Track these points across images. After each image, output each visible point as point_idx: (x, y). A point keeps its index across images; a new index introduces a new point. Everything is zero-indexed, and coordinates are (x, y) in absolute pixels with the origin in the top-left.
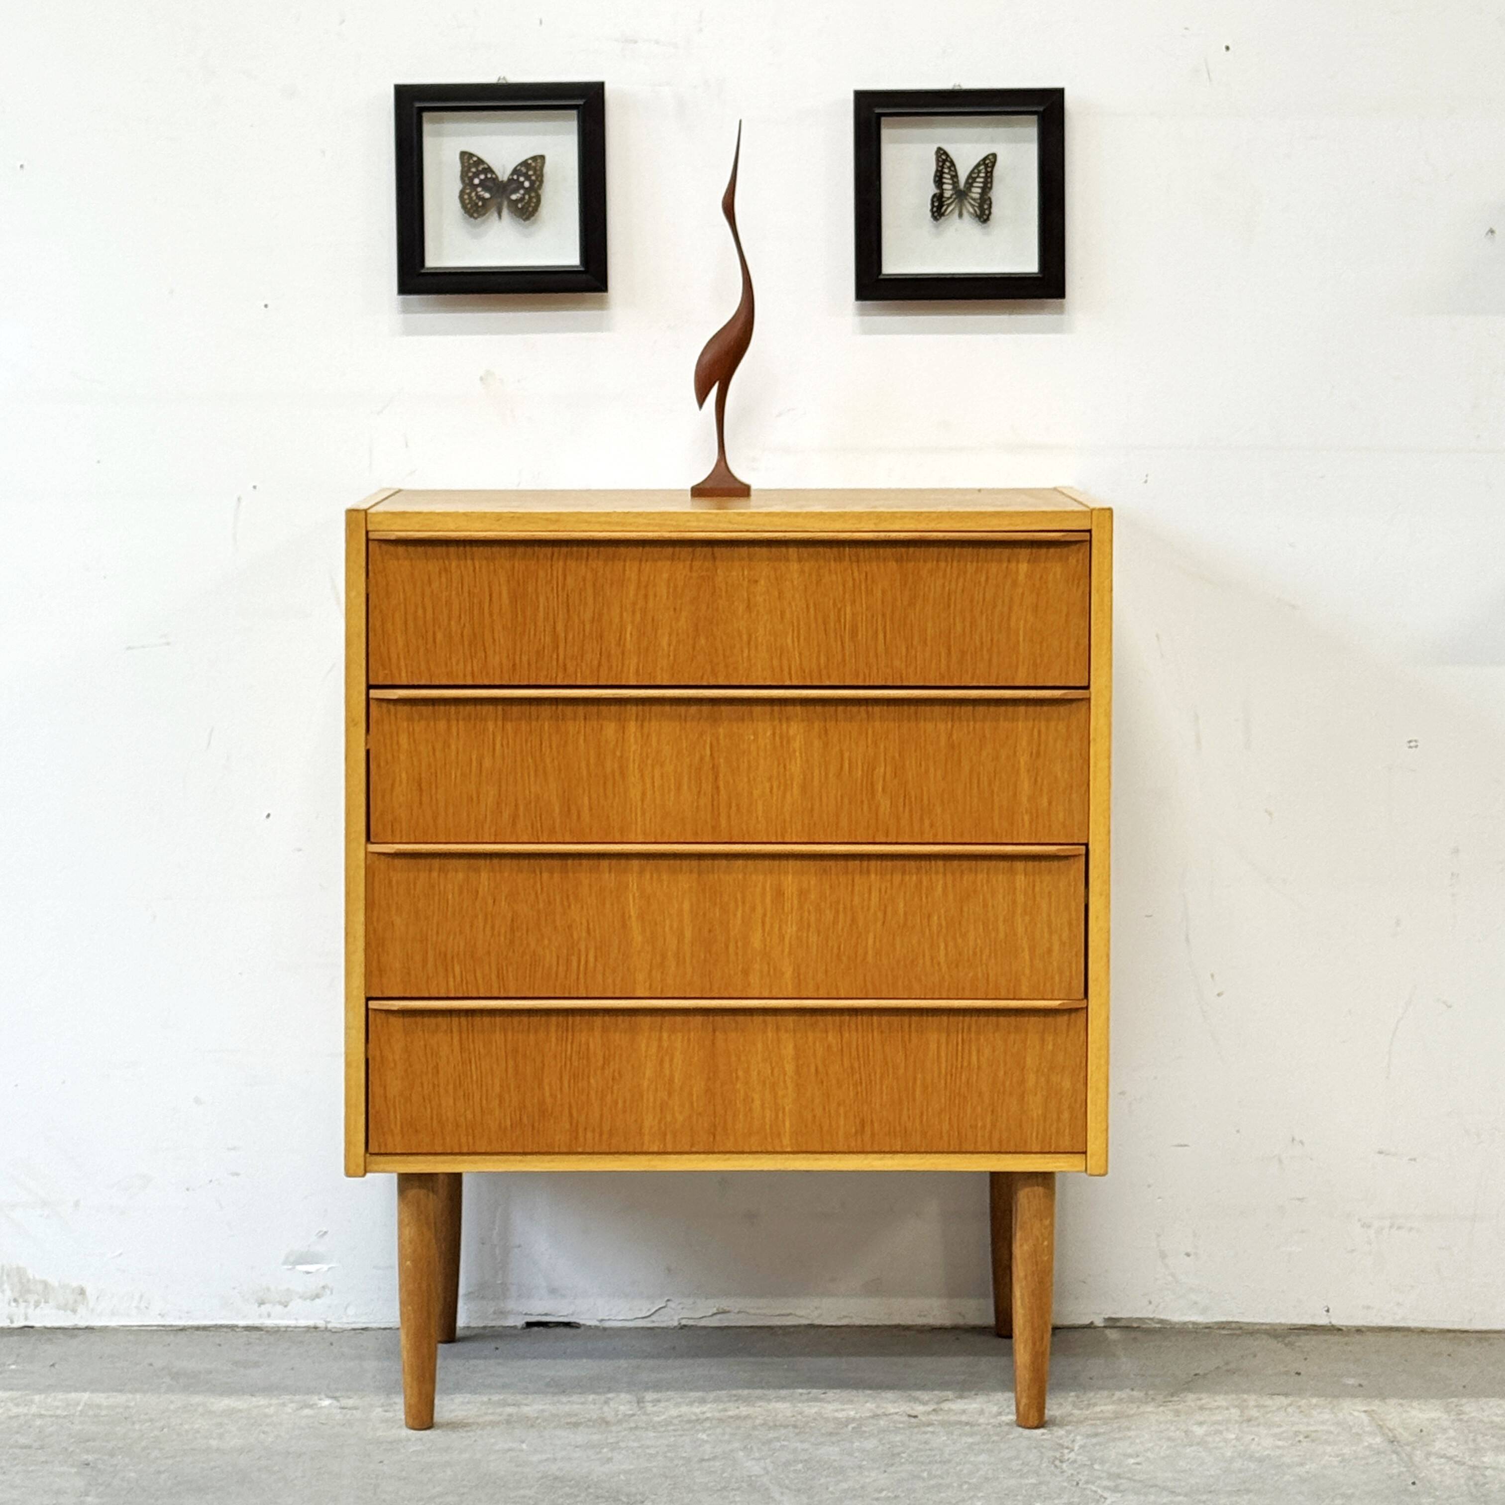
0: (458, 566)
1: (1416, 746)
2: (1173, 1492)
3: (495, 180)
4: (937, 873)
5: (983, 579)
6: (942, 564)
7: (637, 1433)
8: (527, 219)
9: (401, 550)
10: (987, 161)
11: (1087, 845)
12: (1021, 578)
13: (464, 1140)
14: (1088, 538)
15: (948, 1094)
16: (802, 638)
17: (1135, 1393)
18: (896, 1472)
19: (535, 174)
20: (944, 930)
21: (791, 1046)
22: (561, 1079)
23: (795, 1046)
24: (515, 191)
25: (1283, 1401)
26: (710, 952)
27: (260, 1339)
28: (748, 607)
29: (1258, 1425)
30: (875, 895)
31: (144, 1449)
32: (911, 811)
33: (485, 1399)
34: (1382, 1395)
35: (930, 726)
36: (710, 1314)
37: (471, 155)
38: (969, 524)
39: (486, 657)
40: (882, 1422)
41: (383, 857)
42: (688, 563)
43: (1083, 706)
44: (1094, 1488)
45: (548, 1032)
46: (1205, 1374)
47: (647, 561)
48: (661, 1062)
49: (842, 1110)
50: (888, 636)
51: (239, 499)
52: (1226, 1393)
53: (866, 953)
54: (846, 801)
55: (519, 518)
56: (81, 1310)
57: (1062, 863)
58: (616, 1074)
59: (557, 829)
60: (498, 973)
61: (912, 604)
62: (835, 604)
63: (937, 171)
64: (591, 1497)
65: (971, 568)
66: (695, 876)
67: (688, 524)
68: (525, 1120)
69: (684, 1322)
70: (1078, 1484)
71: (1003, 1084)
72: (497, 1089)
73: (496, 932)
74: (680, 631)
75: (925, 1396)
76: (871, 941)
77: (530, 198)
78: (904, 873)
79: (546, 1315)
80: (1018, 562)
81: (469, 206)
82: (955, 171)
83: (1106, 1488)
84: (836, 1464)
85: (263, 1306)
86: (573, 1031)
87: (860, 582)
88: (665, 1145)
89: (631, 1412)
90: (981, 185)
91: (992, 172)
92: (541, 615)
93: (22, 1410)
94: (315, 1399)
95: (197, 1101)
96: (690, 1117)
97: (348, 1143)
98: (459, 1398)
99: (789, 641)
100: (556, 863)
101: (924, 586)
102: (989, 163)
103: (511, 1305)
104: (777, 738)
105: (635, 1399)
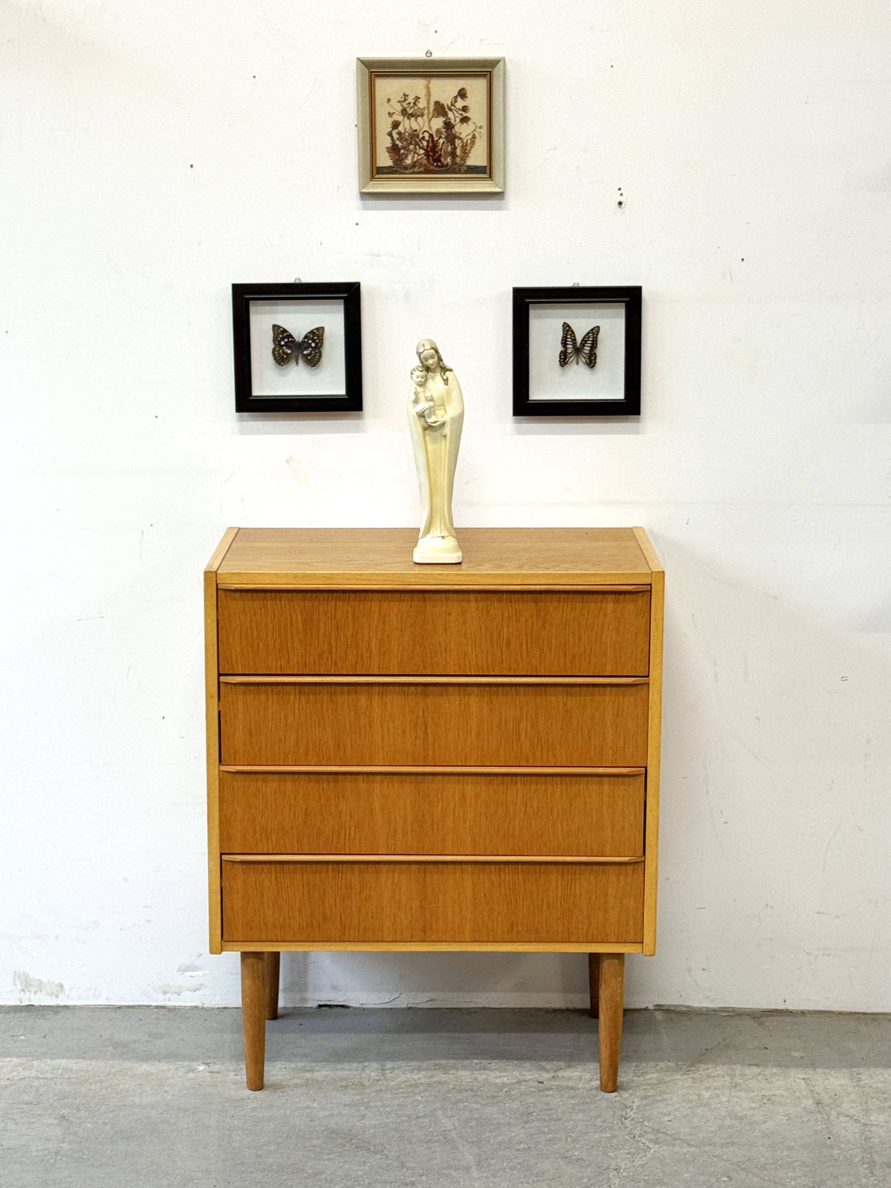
0: (272, 605)
1: (846, 680)
2: (689, 1144)
3: (294, 342)
4: (557, 784)
5: (586, 612)
6: (562, 604)
7: (381, 1094)
8: (314, 366)
9: (237, 595)
10: (594, 331)
11: (646, 768)
12: (609, 612)
13: (279, 934)
14: (650, 589)
15: (562, 909)
16: (477, 647)
17: (670, 1064)
18: (529, 1128)
19: (318, 338)
20: (561, 816)
21: (470, 881)
22: (335, 902)
23: (473, 882)
24: (306, 349)
25: (756, 1070)
26: (422, 827)
27: (164, 1015)
28: (445, 629)
29: (741, 1090)
30: (520, 796)
31: (97, 1104)
32: (542, 748)
33: (293, 1066)
34: (813, 1065)
35: (553, 698)
36: (425, 1001)
37: (279, 327)
38: (578, 581)
39: (289, 658)
40: (522, 1087)
41: (229, 774)
42: (409, 603)
43: (646, 687)
44: (644, 1141)
45: (327, 872)
46: (712, 1049)
47: (384, 601)
48: (394, 890)
49: (500, 918)
50: (529, 645)
51: (143, 532)
52: (724, 1064)
53: (514, 830)
54: (503, 741)
55: (308, 576)
56: (61, 996)
57: (631, 779)
58: (368, 897)
59: (332, 756)
60: (298, 840)
61: (543, 627)
62: (497, 627)
63: (563, 337)
64: (353, 1146)
65: (579, 606)
66: (414, 784)
67: (409, 580)
68: (314, 923)
69: (410, 1006)
70: (634, 1137)
71: (595, 903)
72: (298, 905)
73: (296, 817)
74: (405, 643)
75: (548, 1065)
76: (517, 823)
77: (316, 353)
78: (537, 784)
79: (330, 1001)
80: (607, 603)
81: (278, 358)
82: (574, 336)
83: (651, 1141)
84: (494, 1122)
85: (166, 995)
86: (342, 873)
87: (512, 614)
88: (396, 936)
89: (377, 1078)
90: (590, 345)
91: (596, 337)
92: (321, 635)
93: (27, 1073)
94: (194, 1065)
95: (126, 880)
96: (411, 921)
97: (211, 935)
98: (278, 1065)
99: (470, 648)
100: (331, 777)
101: (551, 617)
102: (595, 332)
103: (308, 995)
104: (462, 705)
105: (380, 1067)
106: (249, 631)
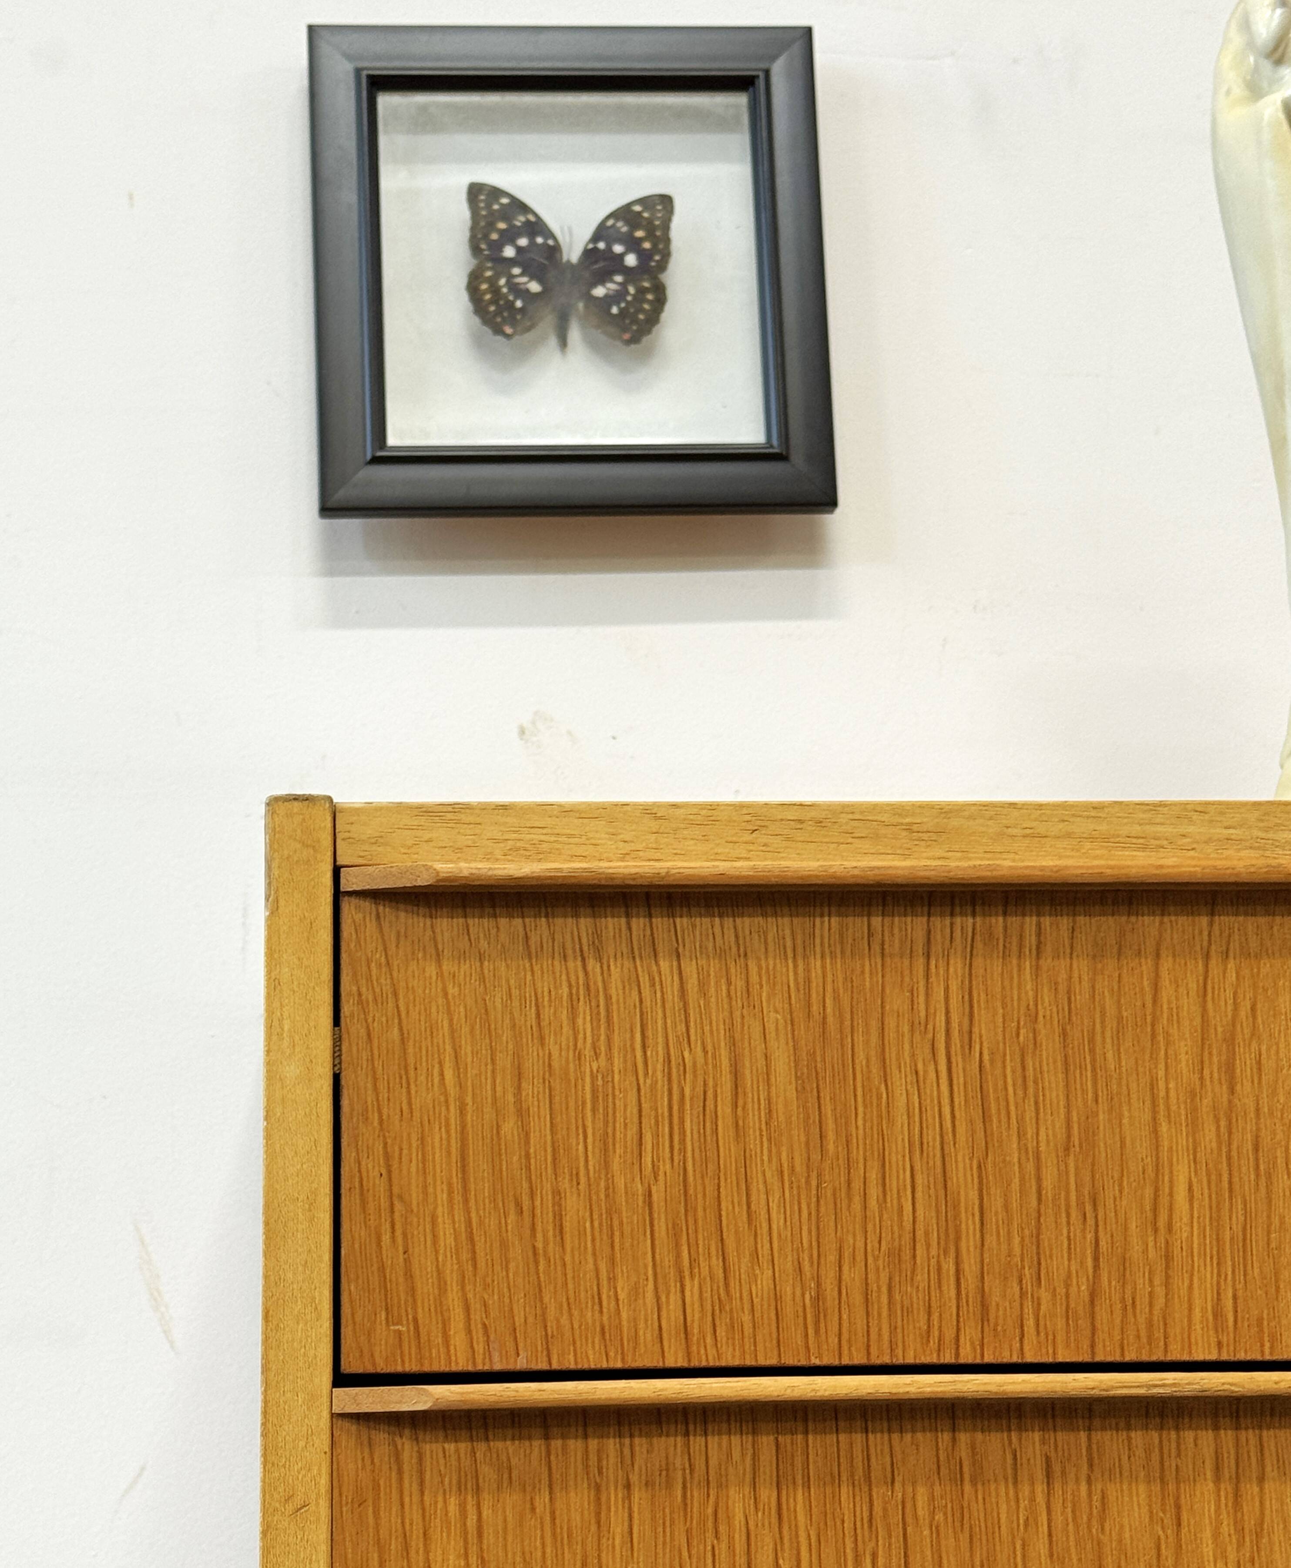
3: (552, 254)
8: (635, 339)
9: (446, 925)
19: (649, 236)
24: (603, 278)
37: (496, 193)
39: (726, 1273)
77: (641, 291)
81: (492, 308)
106: (509, 1127)
